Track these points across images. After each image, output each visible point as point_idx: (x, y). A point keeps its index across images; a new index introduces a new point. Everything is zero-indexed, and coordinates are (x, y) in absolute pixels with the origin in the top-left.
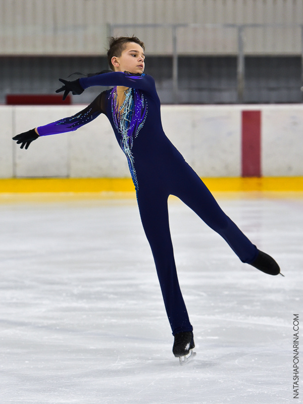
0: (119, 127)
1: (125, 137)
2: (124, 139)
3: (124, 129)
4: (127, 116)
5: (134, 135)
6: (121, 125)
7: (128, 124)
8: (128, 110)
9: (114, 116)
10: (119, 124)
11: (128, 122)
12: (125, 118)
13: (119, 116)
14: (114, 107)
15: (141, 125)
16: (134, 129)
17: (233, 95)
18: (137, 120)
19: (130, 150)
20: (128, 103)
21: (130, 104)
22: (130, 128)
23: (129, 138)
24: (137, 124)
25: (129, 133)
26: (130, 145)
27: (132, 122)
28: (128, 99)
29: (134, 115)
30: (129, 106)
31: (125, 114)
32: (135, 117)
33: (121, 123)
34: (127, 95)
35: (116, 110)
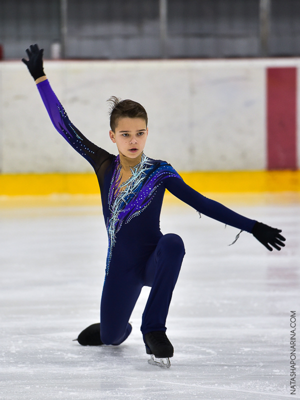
0: (112, 204)
1: (115, 218)
2: (113, 220)
3: (117, 208)
4: (126, 197)
5: (125, 219)
6: (115, 204)
7: (123, 206)
8: (129, 191)
9: (111, 190)
10: (113, 201)
11: (124, 204)
12: (122, 198)
13: (117, 193)
14: (115, 180)
15: (137, 213)
16: (128, 214)
17: (253, 43)
18: (136, 206)
19: (115, 233)
20: (133, 183)
21: (135, 185)
22: (124, 211)
23: (119, 221)
24: (134, 210)
25: (121, 216)
26: (116, 229)
27: (129, 206)
28: (134, 178)
29: (135, 199)
30: (133, 187)
31: (125, 193)
32: (134, 202)
33: (116, 201)
34: (135, 174)
35: (116, 184)
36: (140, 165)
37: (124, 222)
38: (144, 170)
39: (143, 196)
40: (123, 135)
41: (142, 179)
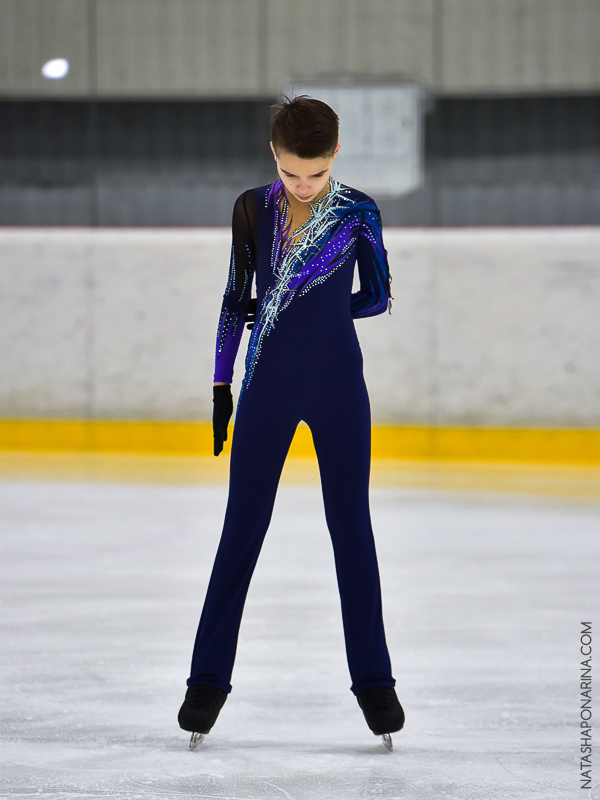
0: (278, 265)
1: (282, 287)
2: (278, 290)
3: (286, 272)
4: (303, 252)
5: (300, 289)
6: (284, 264)
7: (298, 267)
8: (309, 243)
9: (276, 243)
10: (281, 260)
11: (299, 263)
12: (297, 254)
13: (287, 247)
14: (280, 227)
15: (321, 279)
16: (306, 280)
18: (320, 266)
19: (278, 310)
20: (315, 230)
21: (318, 233)
22: (299, 275)
23: (288, 292)
24: (315, 273)
25: (293, 283)
26: (282, 304)
27: (308, 266)
28: (316, 221)
29: (319, 256)
30: (314, 235)
31: (301, 246)
32: (317, 260)
33: (285, 260)
34: (318, 215)
35: (282, 233)
36: (327, 199)
37: (297, 294)
38: (334, 208)
39: (333, 251)
41: (330, 223)
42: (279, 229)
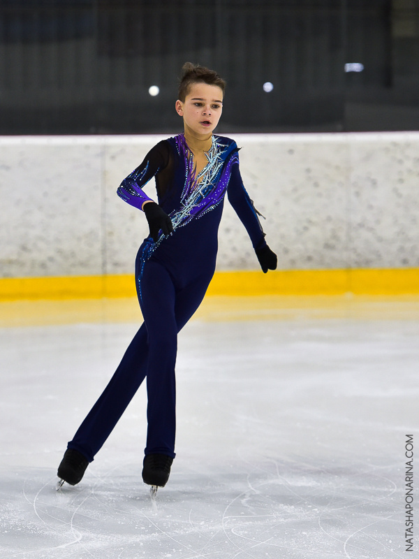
0: (186, 198)
1: (185, 212)
2: (182, 214)
3: (191, 203)
4: (204, 189)
5: (197, 215)
6: (191, 198)
7: (200, 200)
8: (208, 182)
9: (187, 183)
10: (189, 194)
11: (201, 197)
12: (200, 191)
13: (194, 186)
14: (189, 171)
15: (212, 207)
16: (203, 208)
18: (213, 199)
20: (211, 172)
21: (214, 174)
22: (199, 206)
23: (189, 216)
24: (209, 204)
25: (194, 211)
26: (182, 223)
27: (206, 200)
28: (211, 166)
29: (214, 191)
30: (211, 176)
31: (203, 185)
32: (213, 195)
33: (192, 194)
34: (211, 160)
35: (191, 175)
36: (214, 149)
37: (195, 217)
38: (218, 154)
39: (223, 186)
40: (195, 104)
41: (219, 166)
42: (189, 173)
